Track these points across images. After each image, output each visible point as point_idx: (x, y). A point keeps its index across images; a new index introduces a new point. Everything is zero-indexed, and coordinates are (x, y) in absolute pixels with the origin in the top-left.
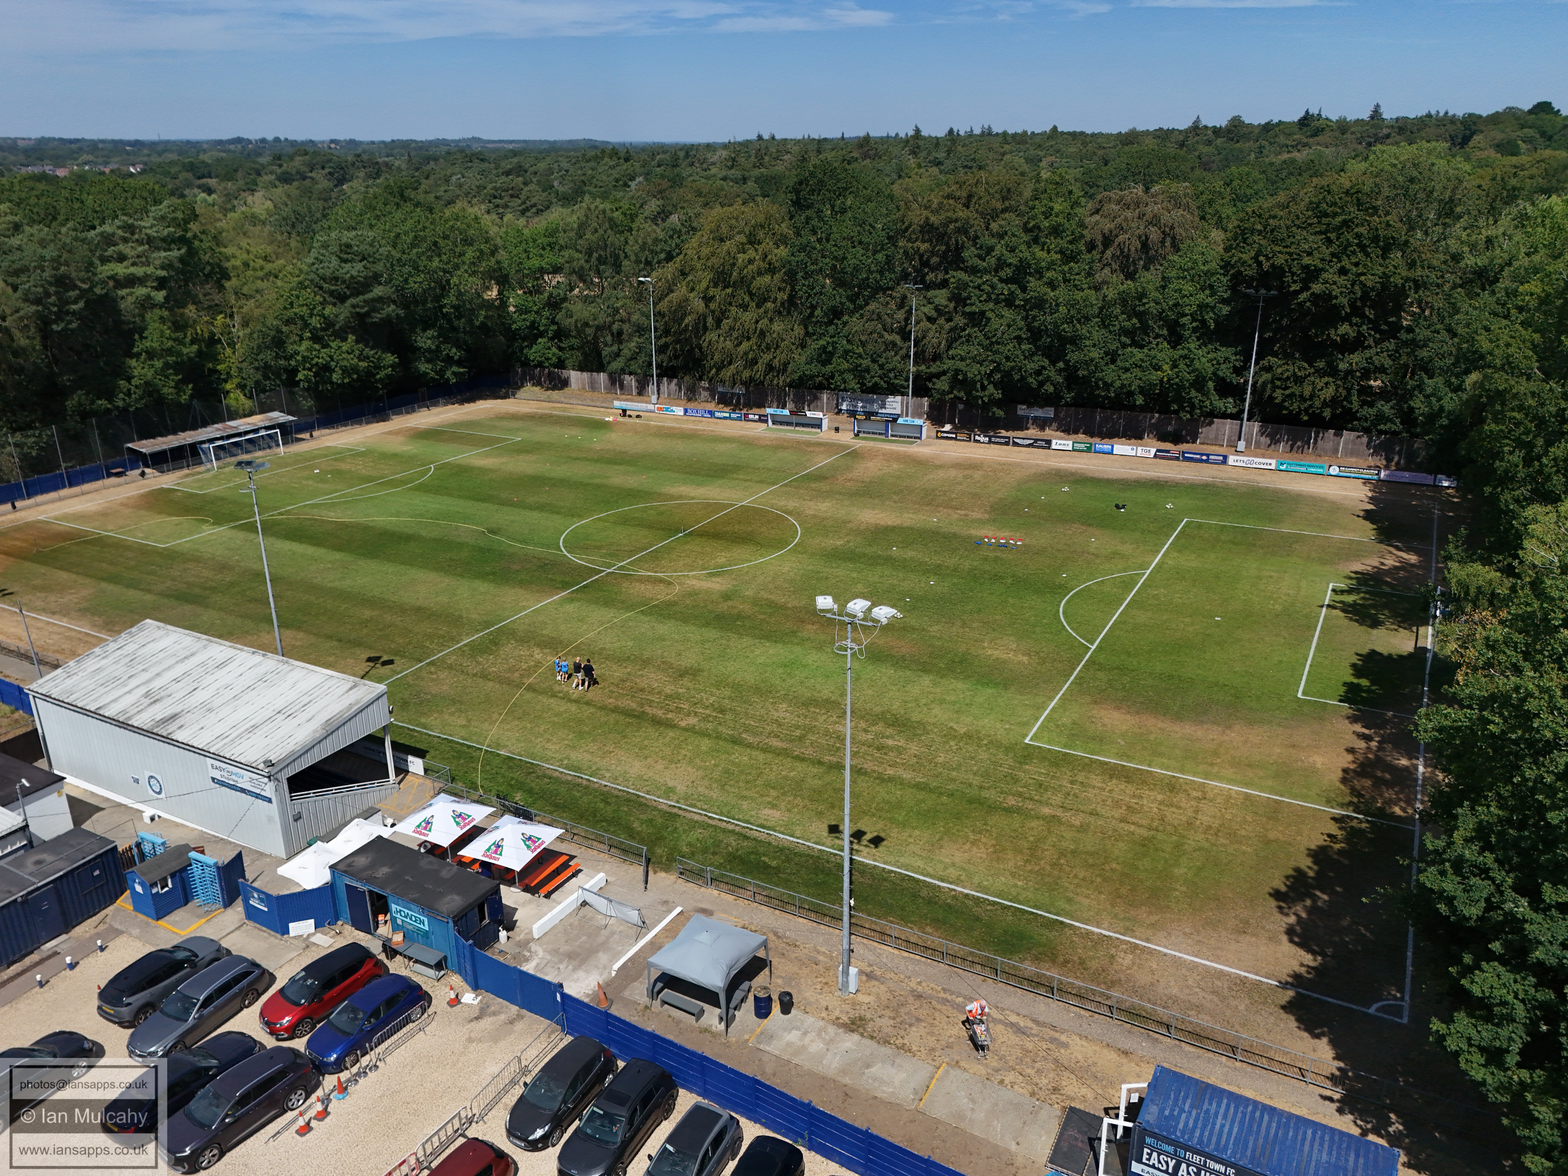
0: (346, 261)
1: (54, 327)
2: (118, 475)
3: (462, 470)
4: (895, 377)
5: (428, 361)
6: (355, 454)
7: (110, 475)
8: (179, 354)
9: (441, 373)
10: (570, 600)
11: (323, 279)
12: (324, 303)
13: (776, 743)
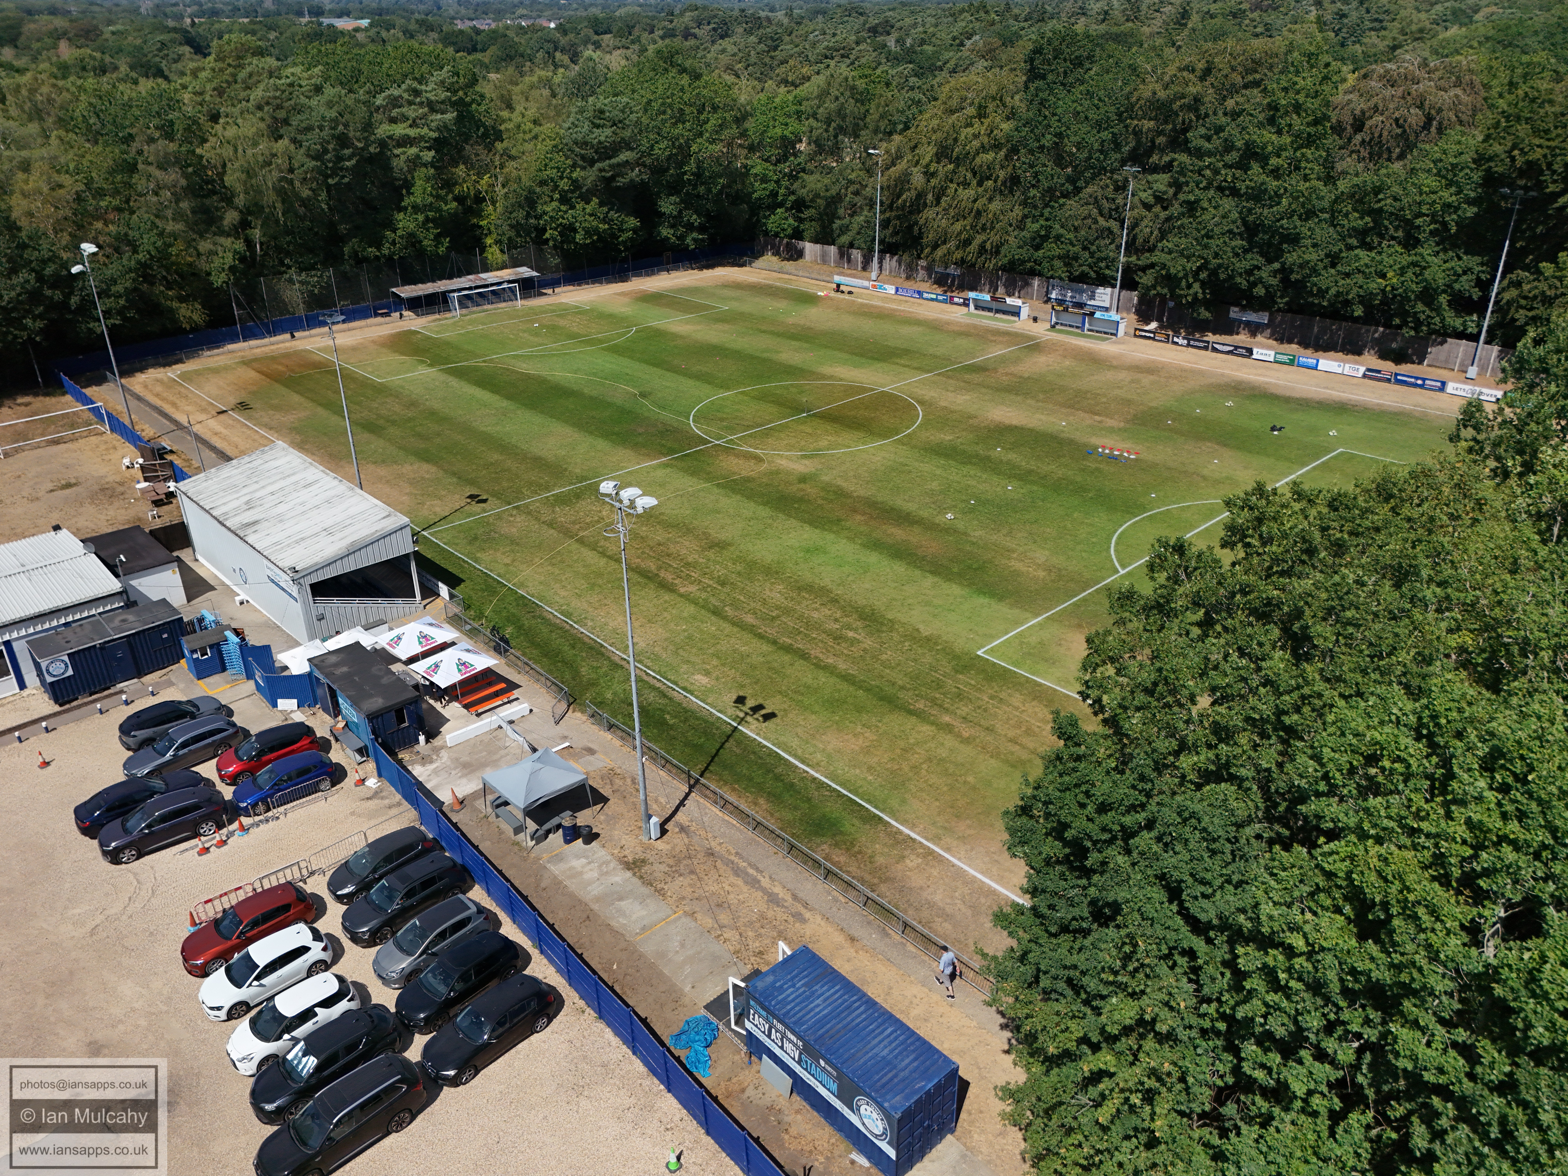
0: (598, 126)
1: (330, 181)
2: (382, 315)
3: (659, 334)
4: (1108, 267)
5: (672, 226)
6: (578, 311)
7: (376, 315)
8: (439, 210)
9: (681, 238)
10: (666, 465)
11: (576, 143)
12: (574, 166)
13: (749, 619)
